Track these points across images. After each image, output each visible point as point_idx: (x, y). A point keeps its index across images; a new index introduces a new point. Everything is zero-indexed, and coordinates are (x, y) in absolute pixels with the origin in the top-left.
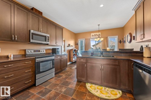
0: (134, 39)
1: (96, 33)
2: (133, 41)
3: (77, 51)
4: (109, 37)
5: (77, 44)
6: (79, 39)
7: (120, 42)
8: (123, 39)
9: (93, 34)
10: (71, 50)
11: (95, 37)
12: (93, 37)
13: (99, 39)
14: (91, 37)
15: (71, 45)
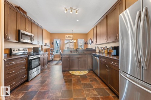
0: (93, 43)
1: (70, 36)
2: (92, 43)
3: (53, 50)
4: (78, 39)
5: (53, 44)
6: (54, 39)
7: (85, 44)
8: (87, 42)
9: (67, 36)
10: (48, 49)
11: (68, 39)
12: (67, 39)
13: (73, 41)
14: (66, 39)
15: (47, 44)
